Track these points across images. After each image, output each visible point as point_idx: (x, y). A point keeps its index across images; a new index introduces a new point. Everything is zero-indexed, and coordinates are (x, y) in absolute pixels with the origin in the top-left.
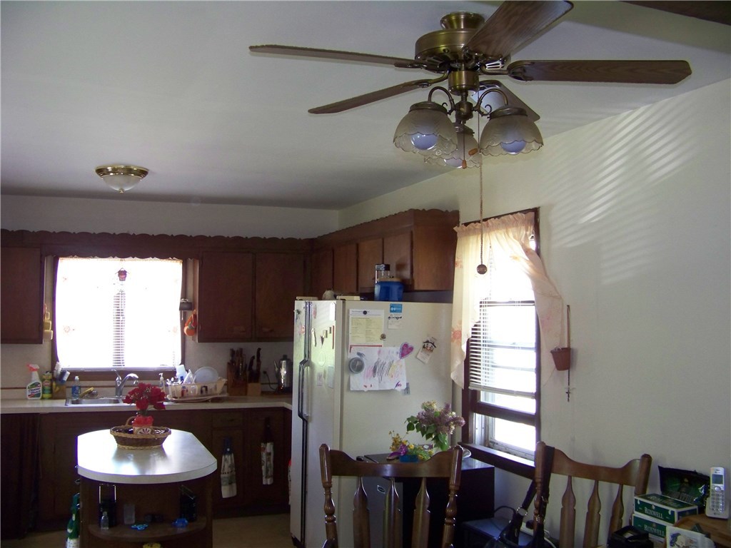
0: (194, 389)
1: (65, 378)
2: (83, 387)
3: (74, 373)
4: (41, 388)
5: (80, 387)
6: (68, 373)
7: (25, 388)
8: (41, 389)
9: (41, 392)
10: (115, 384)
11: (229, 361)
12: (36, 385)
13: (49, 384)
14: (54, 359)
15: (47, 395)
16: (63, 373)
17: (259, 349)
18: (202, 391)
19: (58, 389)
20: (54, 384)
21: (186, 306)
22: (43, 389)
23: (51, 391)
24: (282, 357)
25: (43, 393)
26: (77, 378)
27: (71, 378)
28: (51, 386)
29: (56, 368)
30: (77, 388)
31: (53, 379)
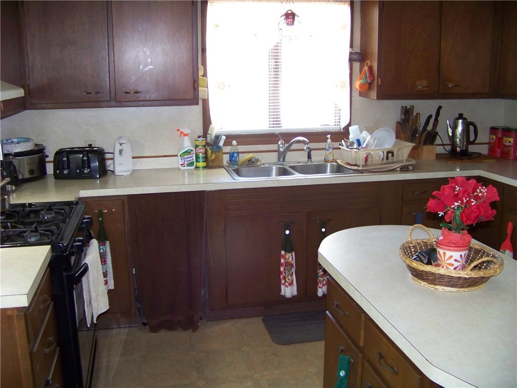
0: (378, 155)
1: (221, 144)
2: (243, 152)
3: (230, 138)
4: (194, 155)
5: (238, 153)
6: (224, 138)
7: (177, 156)
8: (194, 157)
9: (195, 160)
10: (276, 149)
11: (399, 120)
12: (188, 152)
13: (203, 150)
14: (206, 121)
15: (201, 164)
16: (218, 137)
17: (440, 108)
18: (387, 158)
19: (214, 156)
20: (209, 152)
21: (355, 57)
22: (197, 157)
23: (206, 158)
24: (458, 116)
25: (197, 161)
26: (234, 142)
27: (228, 142)
28: (206, 153)
29: (209, 132)
30: (236, 155)
31: (207, 144)
